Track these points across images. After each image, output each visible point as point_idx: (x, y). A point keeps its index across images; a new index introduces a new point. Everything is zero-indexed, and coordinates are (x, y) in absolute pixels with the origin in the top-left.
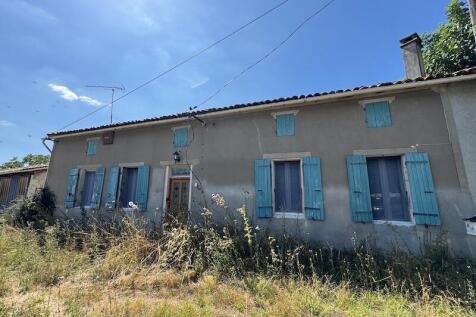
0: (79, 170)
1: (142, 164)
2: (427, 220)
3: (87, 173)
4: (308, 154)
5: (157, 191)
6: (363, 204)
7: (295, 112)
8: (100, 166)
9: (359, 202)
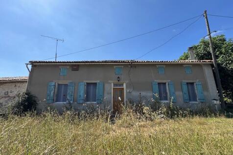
0: (55, 83)
1: (99, 81)
2: (202, 101)
3: (59, 85)
4: (169, 81)
5: (108, 94)
6: (187, 97)
7: (164, 66)
8: (71, 81)
9: (185, 96)
